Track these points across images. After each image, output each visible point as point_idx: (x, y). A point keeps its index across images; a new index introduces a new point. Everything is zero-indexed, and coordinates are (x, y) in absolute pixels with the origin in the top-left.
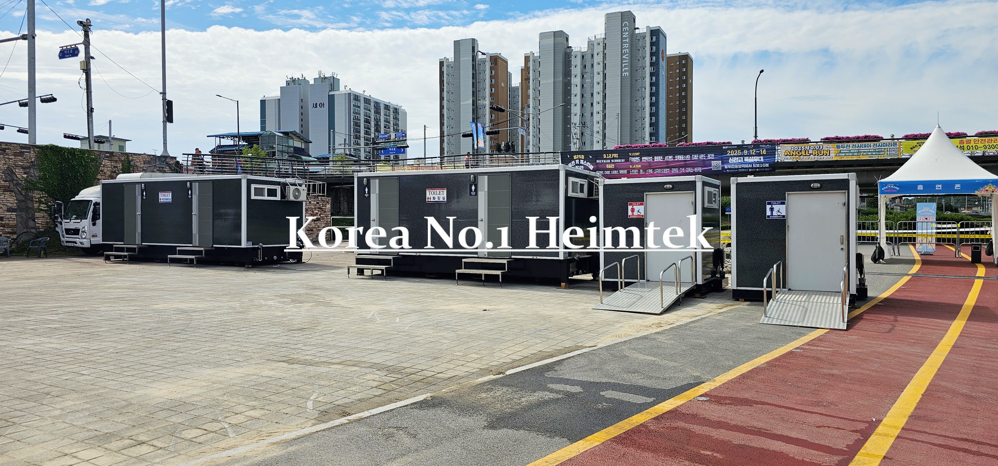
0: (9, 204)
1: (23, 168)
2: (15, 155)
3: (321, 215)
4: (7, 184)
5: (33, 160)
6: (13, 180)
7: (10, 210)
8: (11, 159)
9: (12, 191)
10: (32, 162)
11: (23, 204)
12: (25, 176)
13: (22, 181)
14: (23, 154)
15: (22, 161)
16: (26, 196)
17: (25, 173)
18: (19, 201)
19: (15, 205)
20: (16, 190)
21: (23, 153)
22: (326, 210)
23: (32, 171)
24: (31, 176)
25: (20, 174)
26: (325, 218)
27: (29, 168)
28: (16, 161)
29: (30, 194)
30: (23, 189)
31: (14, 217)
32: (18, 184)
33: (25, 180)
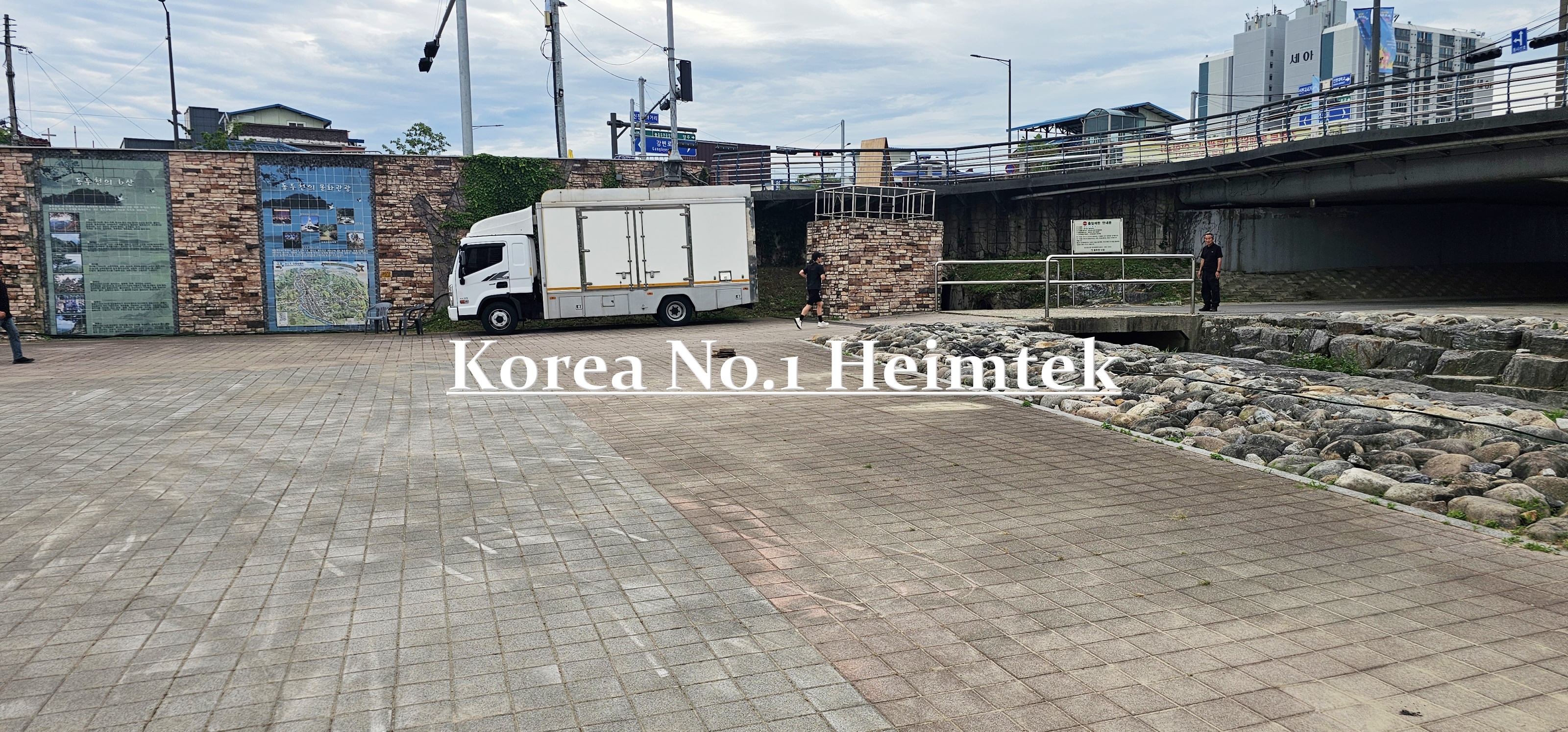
0: (420, 252)
1: (441, 194)
2: (428, 174)
3: (915, 259)
4: (417, 220)
5: (455, 181)
6: (426, 214)
7: (422, 260)
8: (422, 181)
9: (426, 231)
10: (454, 184)
11: (441, 250)
12: (444, 206)
13: (439, 214)
14: (440, 173)
15: (439, 184)
16: (447, 237)
17: (443, 202)
18: (437, 246)
19: (430, 252)
20: (430, 228)
21: (440, 170)
22: (930, 248)
23: (455, 198)
24: (454, 206)
25: (436, 203)
26: (926, 263)
27: (450, 193)
28: (430, 184)
29: (452, 235)
30: (440, 228)
31: (429, 270)
32: (434, 219)
33: (444, 213)
